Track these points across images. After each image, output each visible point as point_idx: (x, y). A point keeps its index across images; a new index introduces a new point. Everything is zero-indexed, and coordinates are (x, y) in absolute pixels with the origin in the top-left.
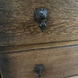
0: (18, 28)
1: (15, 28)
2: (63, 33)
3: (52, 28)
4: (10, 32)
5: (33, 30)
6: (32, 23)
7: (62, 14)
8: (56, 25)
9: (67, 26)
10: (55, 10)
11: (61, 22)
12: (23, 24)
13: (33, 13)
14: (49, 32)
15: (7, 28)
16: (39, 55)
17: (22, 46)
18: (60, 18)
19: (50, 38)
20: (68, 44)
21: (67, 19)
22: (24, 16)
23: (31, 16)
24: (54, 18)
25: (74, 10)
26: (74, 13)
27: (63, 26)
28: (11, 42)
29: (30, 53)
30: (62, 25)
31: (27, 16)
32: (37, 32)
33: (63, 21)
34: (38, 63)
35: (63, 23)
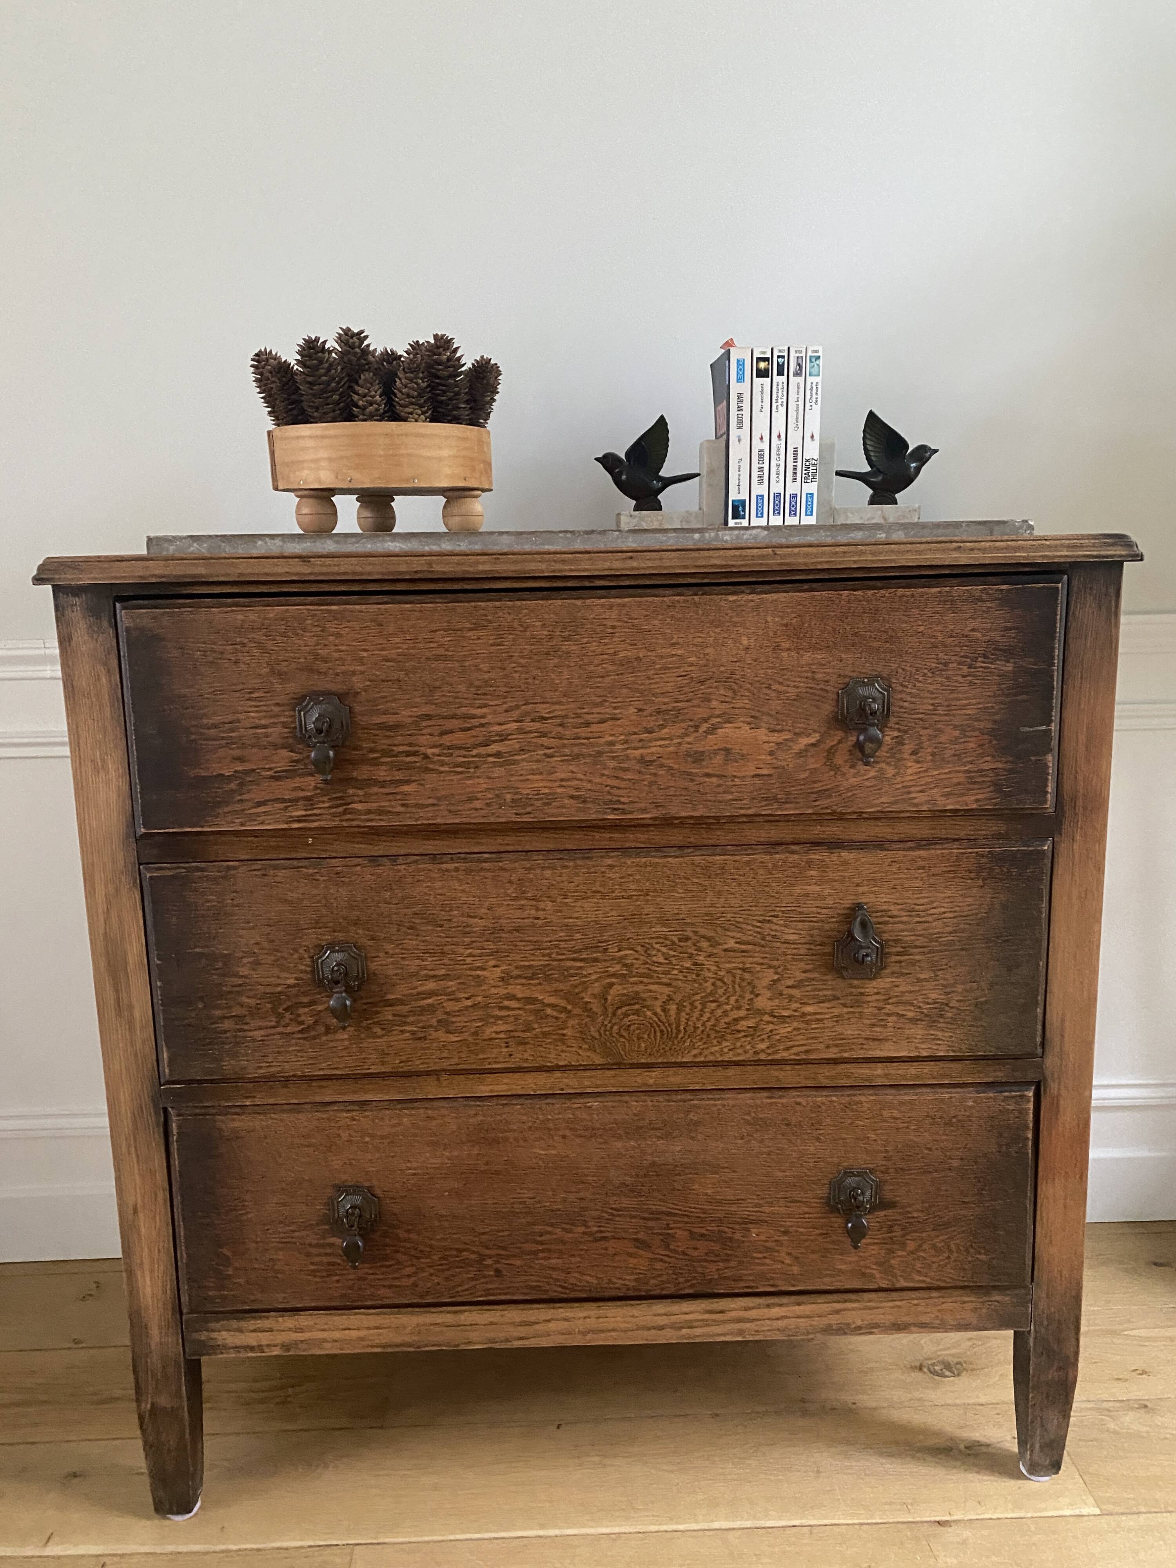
0: (254, 1012)
1: (244, 1011)
2: (441, 1035)
3: (388, 1014)
4: (227, 1025)
5: (310, 1021)
6: (305, 994)
7: (417, 962)
8: (401, 1002)
9: (451, 1006)
10: (389, 947)
11: (420, 989)
12: (275, 999)
13: (308, 961)
14: (377, 1030)
15: (218, 1013)
16: (345, 1135)
17: (269, 1081)
18: (415, 975)
19: (384, 1054)
20: (484, 1090)
21: (446, 977)
22: (276, 971)
23: (302, 972)
24: (387, 976)
25: (468, 946)
26: (470, 955)
27: (432, 1009)
28: (229, 1065)
29: (305, 1121)
30: (430, 1001)
31: (287, 970)
32: (328, 1030)
33: (431, 985)
34: (346, 1177)
35: (431, 994)
